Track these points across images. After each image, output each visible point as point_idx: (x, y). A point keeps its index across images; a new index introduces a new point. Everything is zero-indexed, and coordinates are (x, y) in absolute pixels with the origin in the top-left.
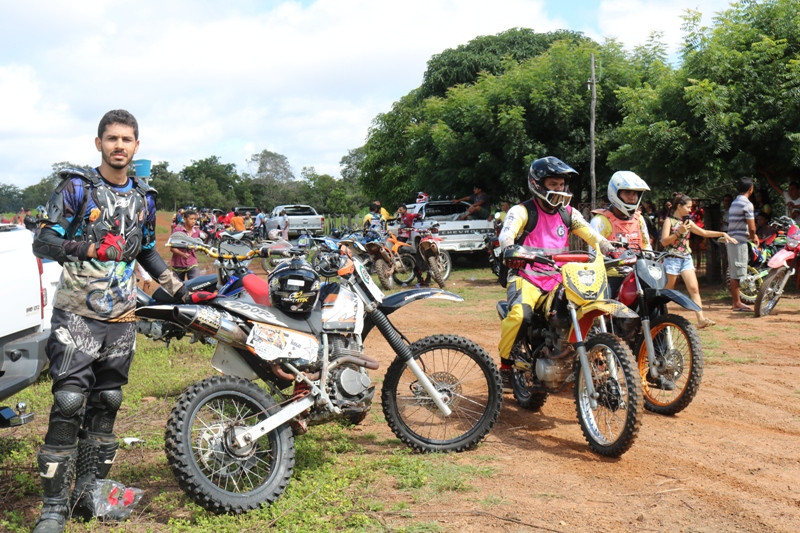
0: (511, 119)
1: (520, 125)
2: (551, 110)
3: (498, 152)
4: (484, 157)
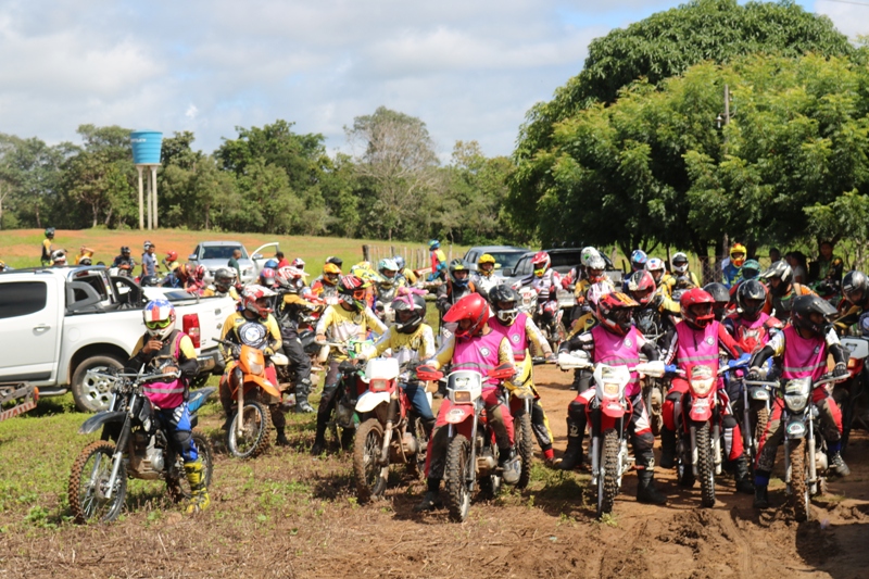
0: (633, 160)
1: (644, 165)
4: (608, 200)
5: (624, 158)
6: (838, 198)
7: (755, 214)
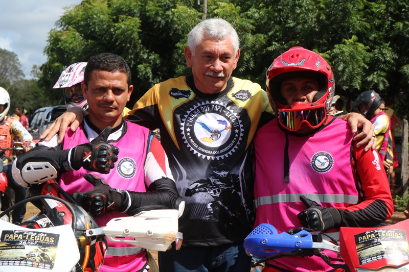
0: (126, 30)
1: (135, 35)
2: (167, 22)
5: (118, 29)
6: (336, 46)
7: (248, 61)
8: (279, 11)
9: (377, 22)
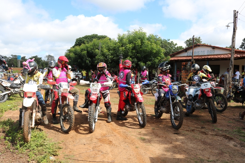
0: (84, 53)
1: (86, 55)
2: (92, 52)
3: (82, 60)
4: (79, 60)
7: (110, 61)
8: (116, 51)
9: (134, 54)
